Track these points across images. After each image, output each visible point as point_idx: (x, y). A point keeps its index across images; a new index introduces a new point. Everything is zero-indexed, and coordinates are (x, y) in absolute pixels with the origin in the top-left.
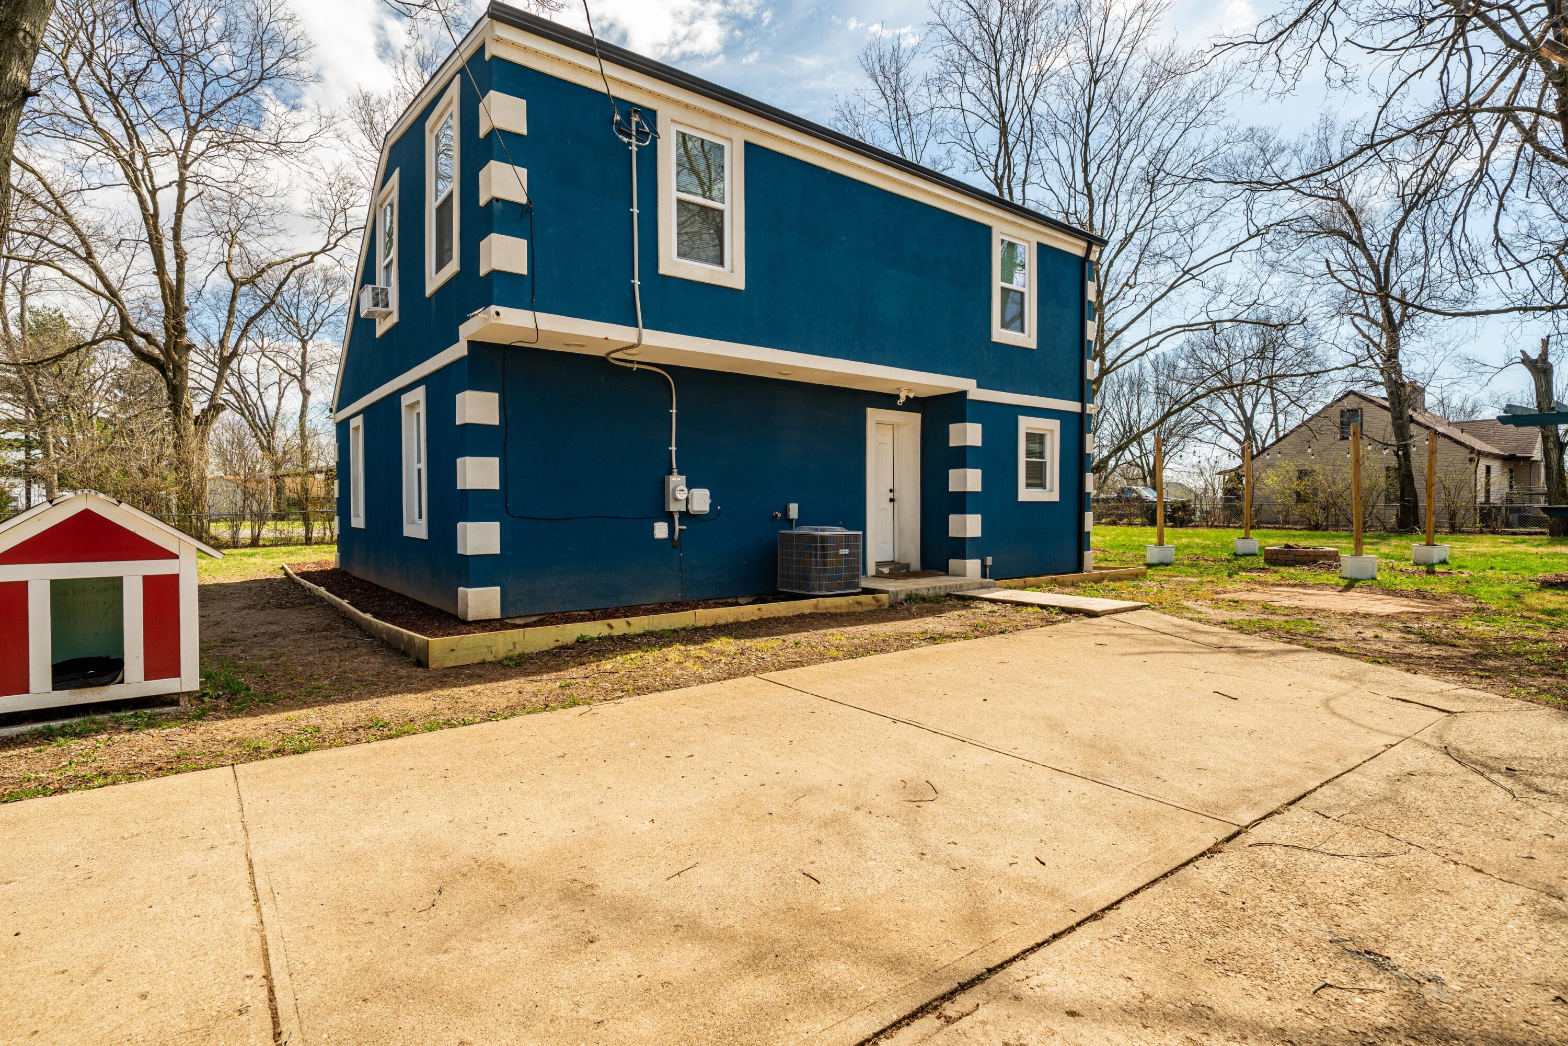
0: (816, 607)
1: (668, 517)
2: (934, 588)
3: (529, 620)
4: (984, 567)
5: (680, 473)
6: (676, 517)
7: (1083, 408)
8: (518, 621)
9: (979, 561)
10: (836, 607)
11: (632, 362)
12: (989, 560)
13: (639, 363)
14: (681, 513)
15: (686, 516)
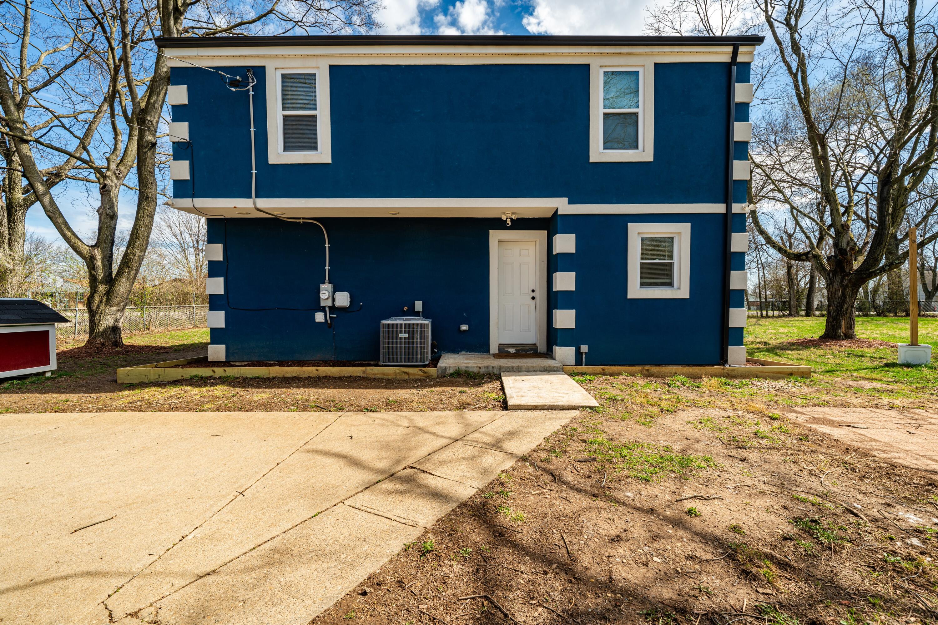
0: (365, 372)
1: (323, 309)
2: (488, 367)
3: (243, 364)
4: (578, 354)
5: (330, 283)
6: (327, 309)
7: (729, 208)
8: (237, 364)
9: (573, 349)
10: (384, 374)
11: (300, 218)
12: (584, 349)
13: (304, 218)
14: (329, 307)
15: (333, 309)
